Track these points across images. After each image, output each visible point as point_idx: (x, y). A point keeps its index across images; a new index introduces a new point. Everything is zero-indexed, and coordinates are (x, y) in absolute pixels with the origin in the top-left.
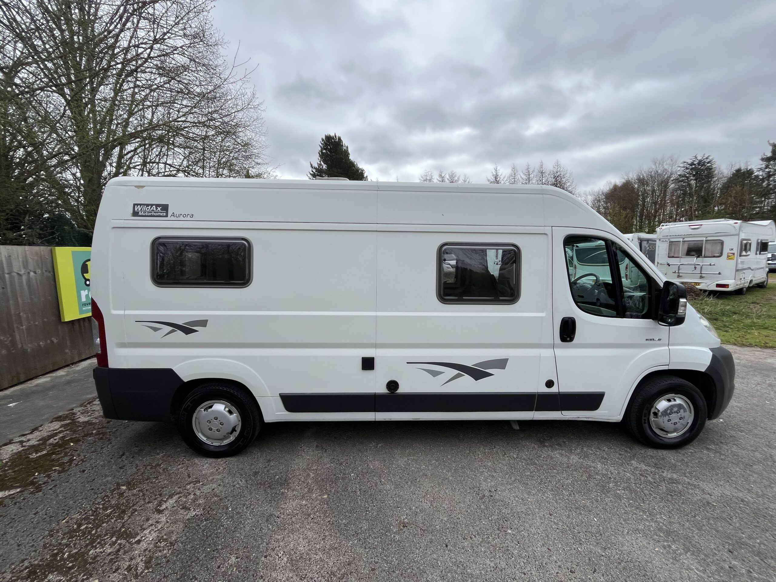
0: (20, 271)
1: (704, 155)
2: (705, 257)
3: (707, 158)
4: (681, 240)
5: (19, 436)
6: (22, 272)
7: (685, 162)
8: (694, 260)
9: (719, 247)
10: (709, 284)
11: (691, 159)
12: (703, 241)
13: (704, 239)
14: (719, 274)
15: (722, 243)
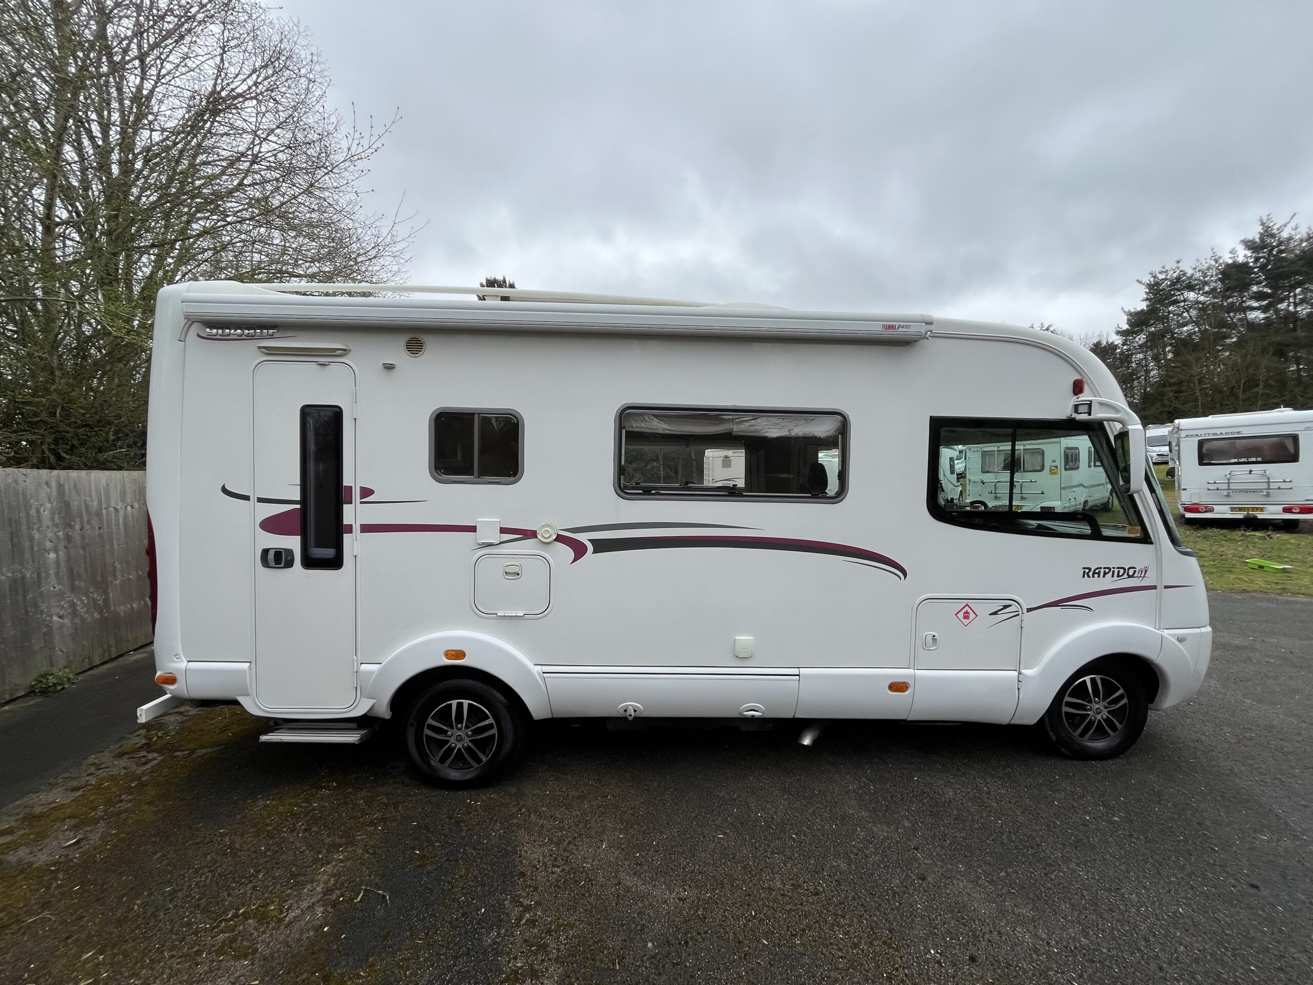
0: (118, 505)
2: (1024, 471)
6: (119, 507)
9: (1039, 458)
10: (1032, 506)
14: (1042, 493)
15: (1042, 453)
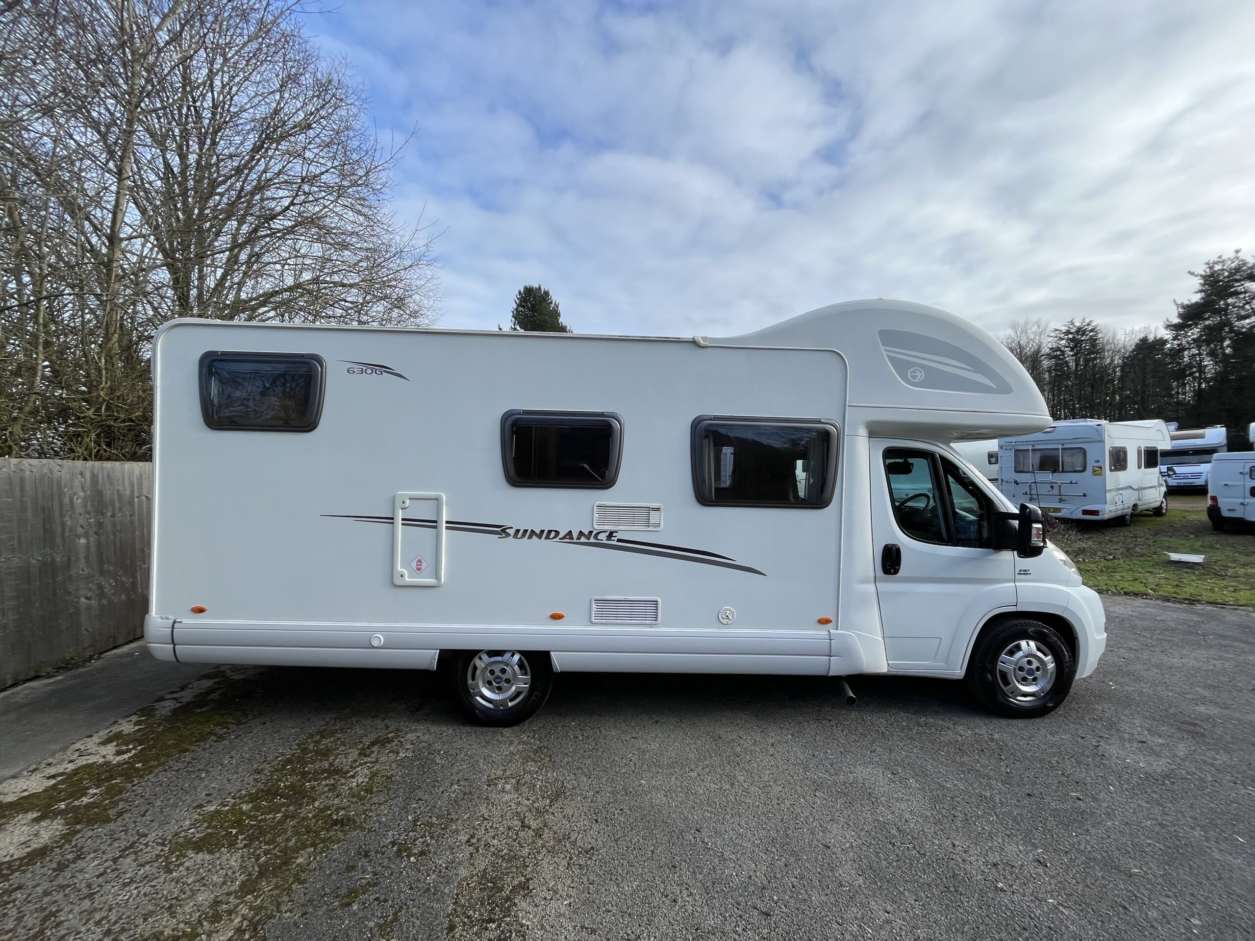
1: (1084, 319)
2: (1063, 472)
3: (1088, 325)
4: (1031, 448)
5: (169, 693)
7: (1057, 330)
8: (1048, 476)
9: (1081, 458)
10: (1072, 510)
11: (1066, 326)
12: (1058, 449)
13: (1060, 447)
14: (1085, 495)
15: (1084, 452)
